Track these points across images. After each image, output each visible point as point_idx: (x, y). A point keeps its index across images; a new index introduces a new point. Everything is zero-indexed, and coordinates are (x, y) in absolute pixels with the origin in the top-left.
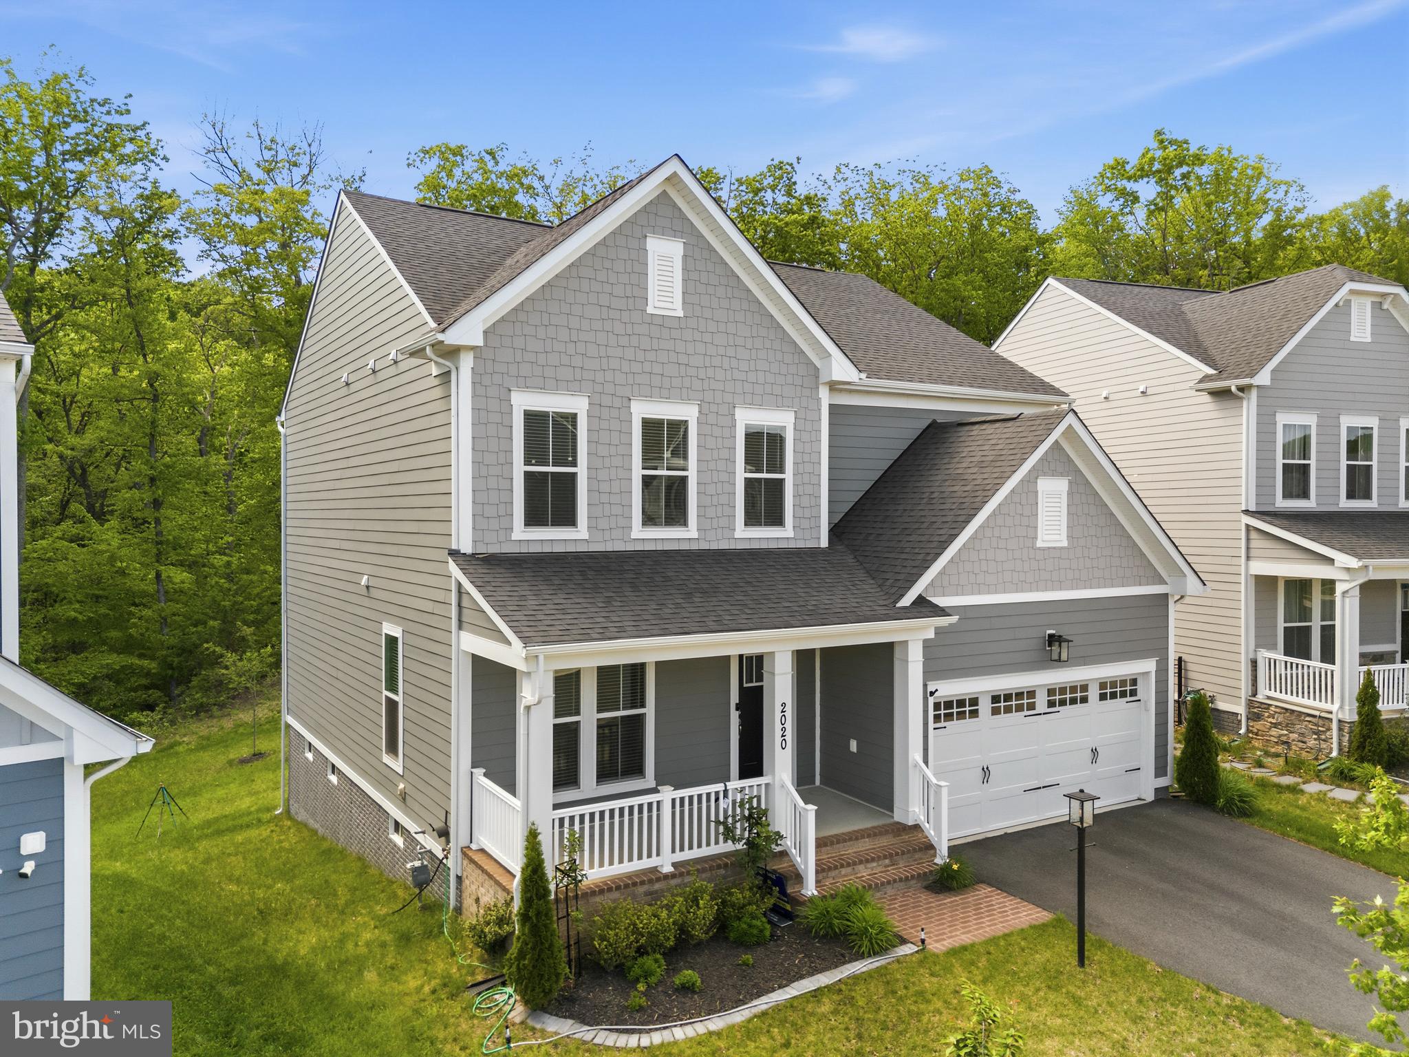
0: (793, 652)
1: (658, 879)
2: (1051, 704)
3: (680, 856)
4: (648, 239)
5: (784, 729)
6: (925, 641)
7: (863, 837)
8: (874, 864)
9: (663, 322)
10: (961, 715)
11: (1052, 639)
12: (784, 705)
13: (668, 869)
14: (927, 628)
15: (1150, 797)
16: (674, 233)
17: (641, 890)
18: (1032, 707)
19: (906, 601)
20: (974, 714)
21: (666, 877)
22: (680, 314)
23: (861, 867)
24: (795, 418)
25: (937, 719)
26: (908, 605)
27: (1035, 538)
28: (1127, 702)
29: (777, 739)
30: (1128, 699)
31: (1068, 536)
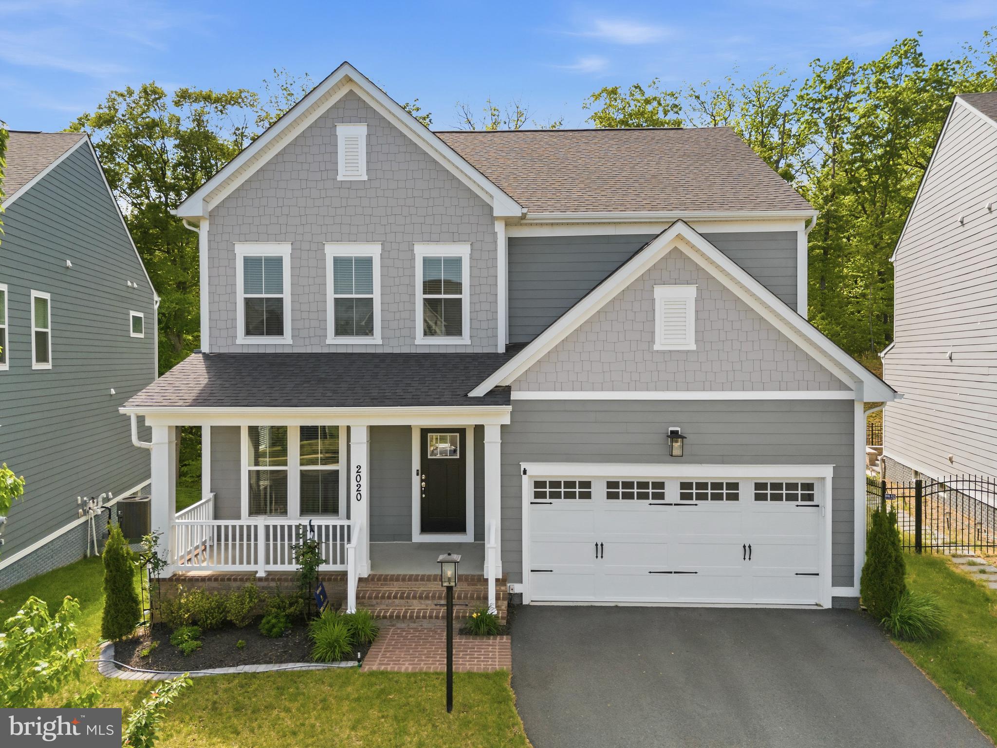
0: (368, 426)
1: (253, 580)
2: (684, 496)
3: (272, 567)
4: (338, 128)
5: (359, 486)
6: (502, 426)
7: (435, 580)
8: (429, 602)
9: (351, 185)
10: (571, 495)
11: (674, 435)
12: (359, 467)
13: (261, 574)
14: (501, 415)
15: (827, 604)
16: (359, 120)
17: (234, 585)
18: (661, 496)
19: (480, 391)
20: (587, 495)
21: (260, 579)
22: (365, 178)
23: (415, 602)
24: (471, 250)
25: (538, 495)
26: (482, 395)
27: (653, 341)
28: (797, 506)
29: (353, 493)
30: (800, 503)
31: (697, 341)
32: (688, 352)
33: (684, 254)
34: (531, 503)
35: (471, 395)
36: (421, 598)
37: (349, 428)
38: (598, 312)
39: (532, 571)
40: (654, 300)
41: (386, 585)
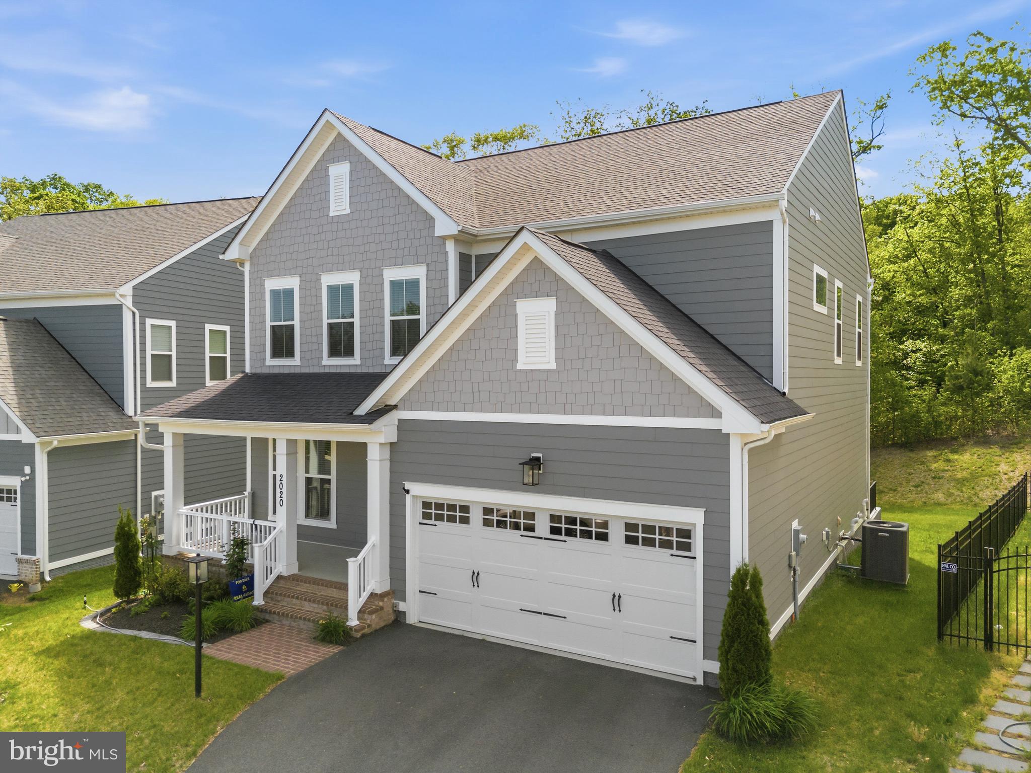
0: (287, 440)
1: (218, 566)
2: (553, 531)
4: (330, 168)
5: (281, 492)
7: (331, 587)
8: (316, 606)
9: (338, 220)
10: (452, 519)
12: (281, 476)
19: (362, 410)
20: (465, 520)
22: (348, 211)
23: (306, 603)
24: (428, 271)
25: (426, 516)
26: (363, 414)
27: (515, 360)
28: (672, 555)
29: (278, 499)
30: (674, 552)
31: (557, 359)
32: (549, 371)
33: (544, 263)
34: (420, 523)
35: (356, 413)
36: (310, 601)
37: (274, 440)
38: (469, 329)
39: (420, 591)
40: (516, 315)
41: (299, 585)
